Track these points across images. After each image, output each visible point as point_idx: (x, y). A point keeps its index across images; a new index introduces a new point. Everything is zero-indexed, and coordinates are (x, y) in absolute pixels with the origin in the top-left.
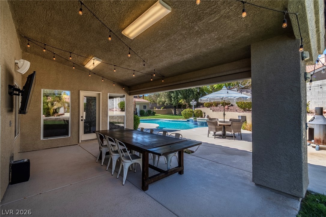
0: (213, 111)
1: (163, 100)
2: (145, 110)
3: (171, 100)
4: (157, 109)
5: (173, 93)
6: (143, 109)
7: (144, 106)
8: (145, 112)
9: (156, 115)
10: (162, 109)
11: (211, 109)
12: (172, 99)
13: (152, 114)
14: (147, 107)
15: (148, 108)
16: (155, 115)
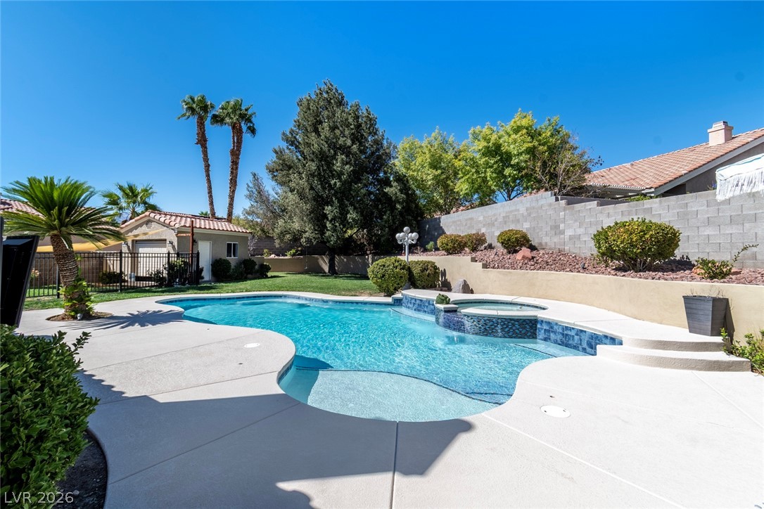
0: (485, 266)
1: (296, 225)
2: (233, 260)
3: (321, 229)
4: (273, 256)
5: (332, 206)
6: (224, 255)
7: (229, 245)
8: (233, 264)
9: (269, 274)
10: (288, 257)
11: (474, 260)
12: (328, 225)
13: (257, 271)
14: (240, 251)
15: (242, 253)
16: (267, 277)
